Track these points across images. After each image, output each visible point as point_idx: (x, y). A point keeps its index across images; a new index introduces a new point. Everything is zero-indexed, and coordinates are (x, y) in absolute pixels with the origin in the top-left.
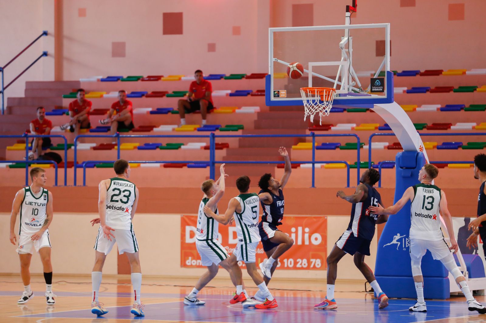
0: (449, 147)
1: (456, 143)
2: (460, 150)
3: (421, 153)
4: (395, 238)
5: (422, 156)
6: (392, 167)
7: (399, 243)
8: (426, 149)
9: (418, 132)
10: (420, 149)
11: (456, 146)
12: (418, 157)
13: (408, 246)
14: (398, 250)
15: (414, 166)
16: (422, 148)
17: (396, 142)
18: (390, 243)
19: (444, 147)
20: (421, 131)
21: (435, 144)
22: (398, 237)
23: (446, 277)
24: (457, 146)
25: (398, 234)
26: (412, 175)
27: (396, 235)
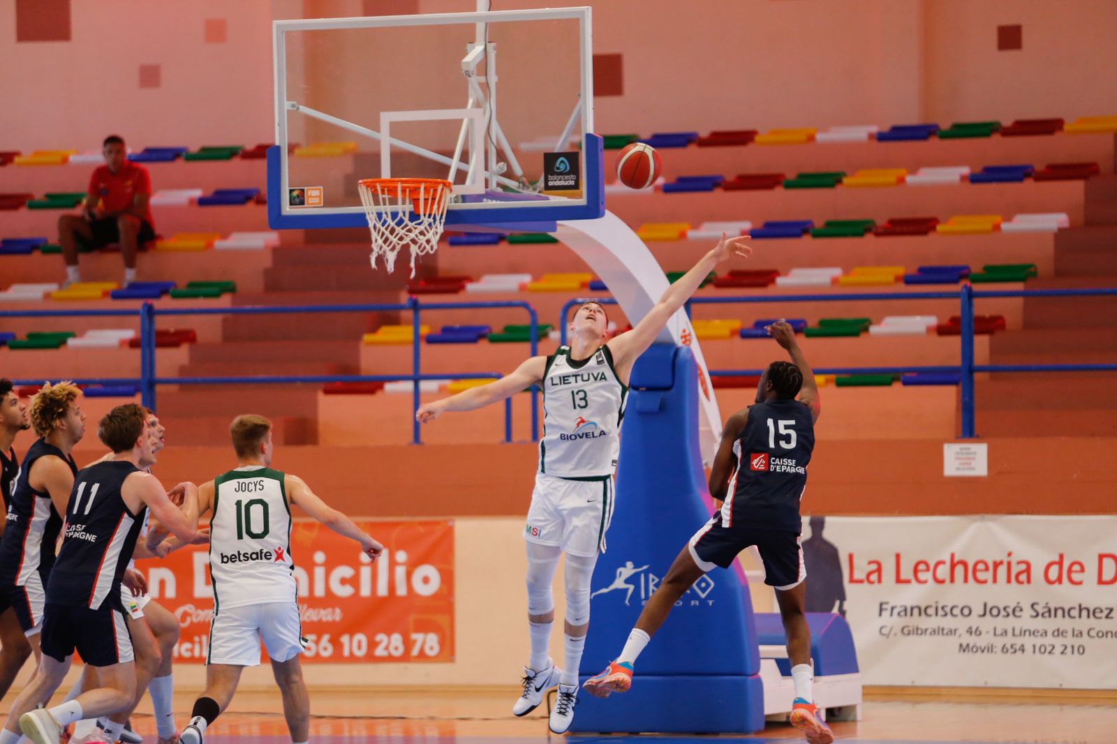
3: (684, 348)
4: (620, 573)
5: (688, 357)
7: (631, 588)
8: (699, 338)
10: (682, 337)
12: (677, 360)
14: (628, 604)
15: (668, 382)
16: (690, 335)
18: (607, 587)
19: (760, 332)
21: (736, 324)
22: (628, 570)
23: (752, 675)
25: (629, 564)
26: (662, 408)
27: (624, 566)
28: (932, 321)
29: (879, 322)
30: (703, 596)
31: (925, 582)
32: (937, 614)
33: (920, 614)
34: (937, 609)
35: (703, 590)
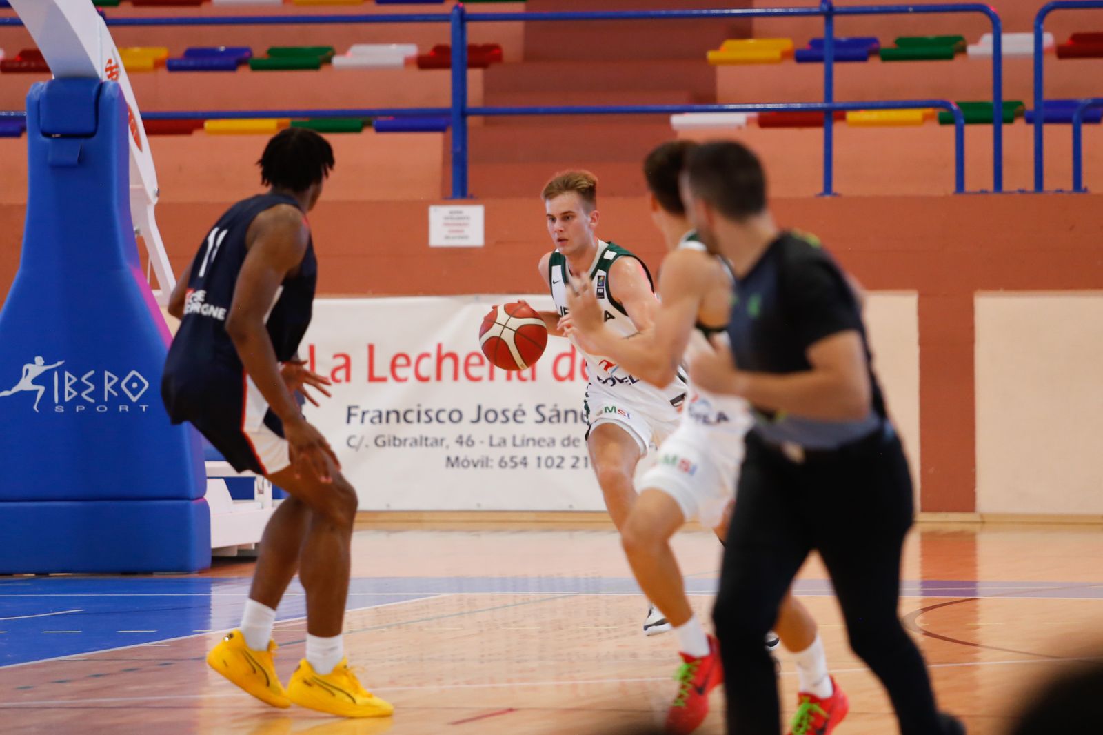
0: (206, 62)
1: (230, 52)
2: (244, 73)
3: (111, 83)
4: (27, 371)
5: (116, 95)
6: (17, 134)
7: (41, 389)
8: (129, 70)
9: (101, 14)
10: (107, 70)
11: (232, 60)
12: (101, 98)
13: (71, 397)
14: (37, 411)
15: (90, 127)
16: (116, 66)
17: (28, 47)
18: (10, 389)
19: (191, 63)
20: (112, 12)
21: (162, 53)
22: (37, 367)
23: (197, 499)
24: (234, 60)
25: (39, 360)
26: (82, 160)
27: (33, 362)
28: (411, 50)
29: (344, 52)
30: (134, 399)
31: (405, 380)
32: (419, 420)
33: (398, 421)
34: (419, 413)
35: (135, 392)
